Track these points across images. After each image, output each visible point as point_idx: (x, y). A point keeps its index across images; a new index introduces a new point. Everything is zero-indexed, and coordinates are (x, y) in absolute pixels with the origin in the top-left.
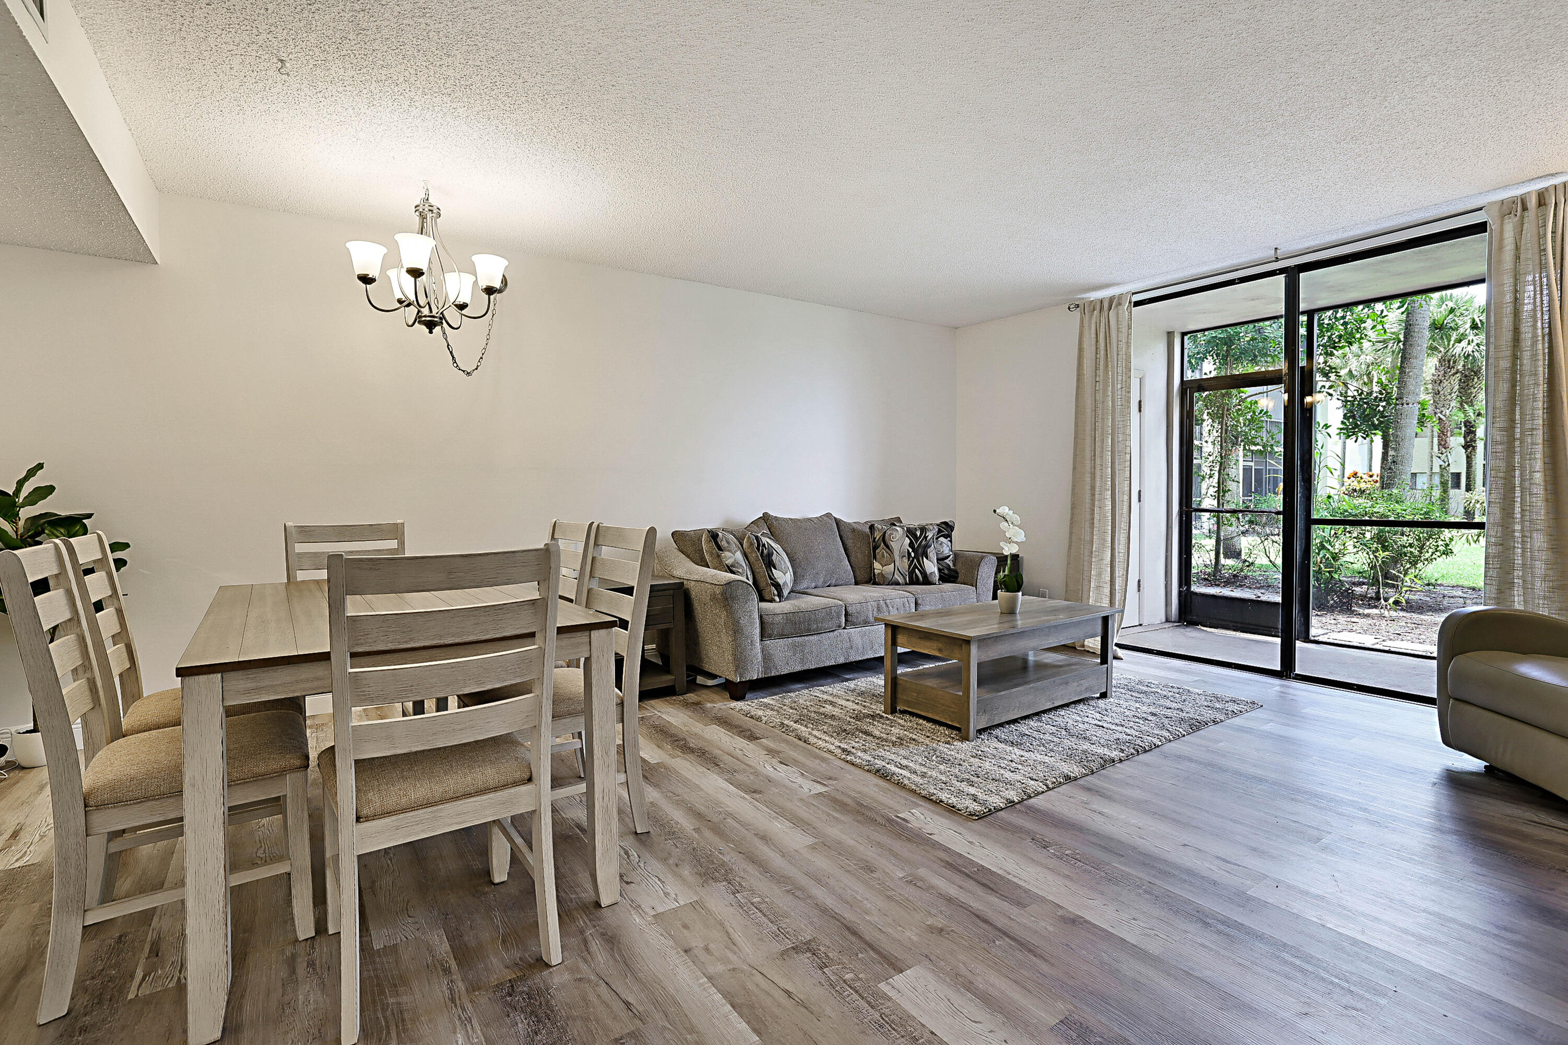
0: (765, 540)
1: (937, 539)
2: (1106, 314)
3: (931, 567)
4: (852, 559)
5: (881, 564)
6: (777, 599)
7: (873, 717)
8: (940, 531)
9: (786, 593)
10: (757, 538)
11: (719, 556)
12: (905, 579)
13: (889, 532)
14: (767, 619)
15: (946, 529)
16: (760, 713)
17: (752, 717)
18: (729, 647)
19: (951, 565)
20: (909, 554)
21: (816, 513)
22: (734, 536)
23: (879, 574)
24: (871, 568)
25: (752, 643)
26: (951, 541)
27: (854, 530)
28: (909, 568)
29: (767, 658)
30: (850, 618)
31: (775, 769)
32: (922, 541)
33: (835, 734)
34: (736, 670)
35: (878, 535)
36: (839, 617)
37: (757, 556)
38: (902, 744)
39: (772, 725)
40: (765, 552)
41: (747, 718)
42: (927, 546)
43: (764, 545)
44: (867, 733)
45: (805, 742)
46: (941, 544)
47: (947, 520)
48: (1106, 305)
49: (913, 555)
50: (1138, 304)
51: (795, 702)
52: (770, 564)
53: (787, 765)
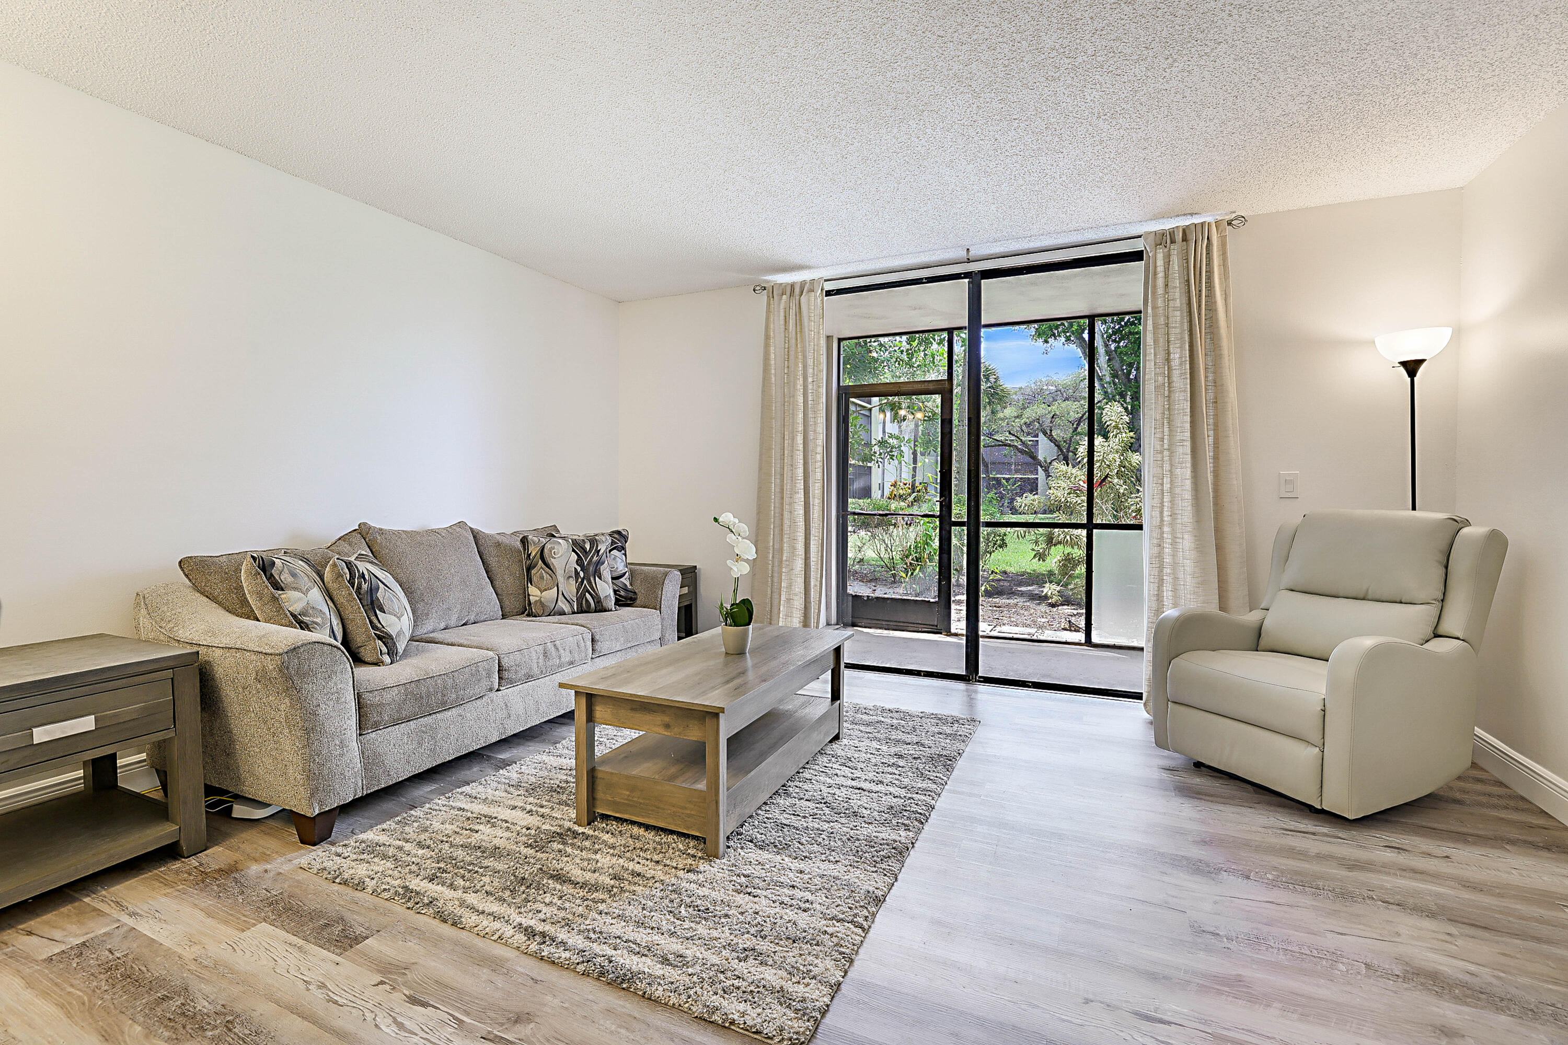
0: (362, 566)
1: (610, 551)
2: (797, 298)
3: (605, 589)
4: (497, 583)
5: (539, 588)
6: (387, 659)
7: (561, 836)
8: (613, 543)
9: (401, 647)
10: (349, 565)
11: (275, 599)
12: (572, 606)
13: (548, 546)
14: (368, 698)
15: (619, 540)
16: (362, 871)
17: (345, 883)
18: (297, 759)
19: (628, 584)
20: (577, 573)
21: (442, 522)
22: (307, 561)
23: (536, 602)
24: (526, 595)
25: (342, 745)
26: (625, 555)
27: (498, 545)
28: (578, 592)
29: (370, 761)
30: (506, 675)
31: (401, 1026)
32: (592, 557)
33: (508, 893)
34: (312, 795)
35: (534, 551)
36: (489, 676)
37: (350, 594)
38: (622, 890)
39: (386, 895)
40: (365, 586)
41: (336, 887)
42: (599, 563)
43: (363, 576)
44: (559, 877)
45: (454, 924)
46: (614, 559)
47: (620, 529)
48: (797, 290)
49: (582, 574)
50: (829, 293)
51: (425, 830)
52: (373, 605)
53: (424, 1005)
